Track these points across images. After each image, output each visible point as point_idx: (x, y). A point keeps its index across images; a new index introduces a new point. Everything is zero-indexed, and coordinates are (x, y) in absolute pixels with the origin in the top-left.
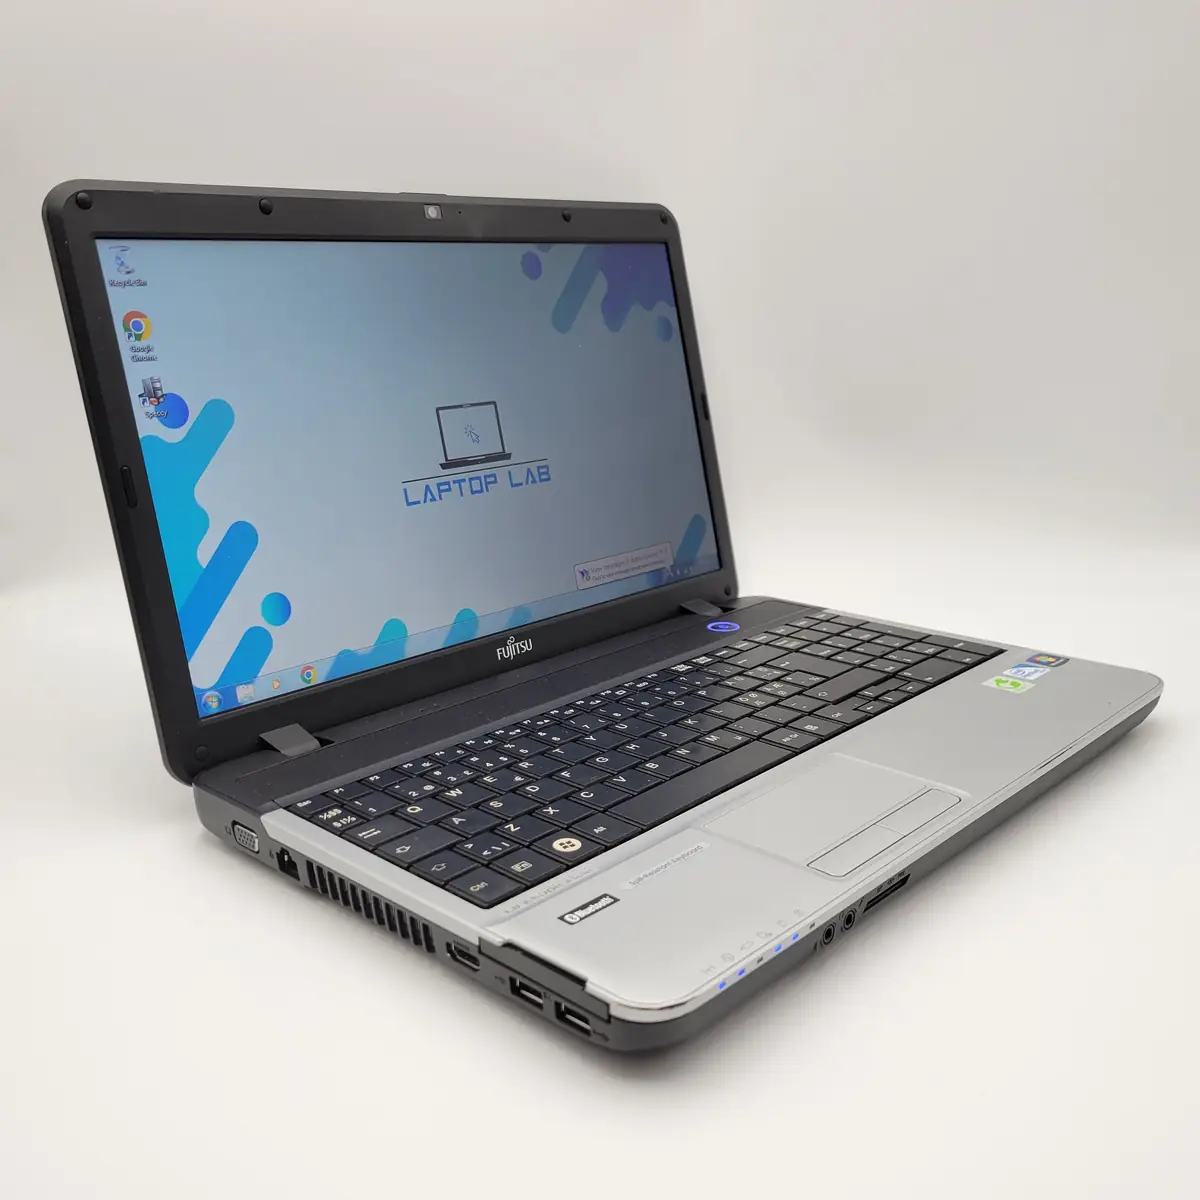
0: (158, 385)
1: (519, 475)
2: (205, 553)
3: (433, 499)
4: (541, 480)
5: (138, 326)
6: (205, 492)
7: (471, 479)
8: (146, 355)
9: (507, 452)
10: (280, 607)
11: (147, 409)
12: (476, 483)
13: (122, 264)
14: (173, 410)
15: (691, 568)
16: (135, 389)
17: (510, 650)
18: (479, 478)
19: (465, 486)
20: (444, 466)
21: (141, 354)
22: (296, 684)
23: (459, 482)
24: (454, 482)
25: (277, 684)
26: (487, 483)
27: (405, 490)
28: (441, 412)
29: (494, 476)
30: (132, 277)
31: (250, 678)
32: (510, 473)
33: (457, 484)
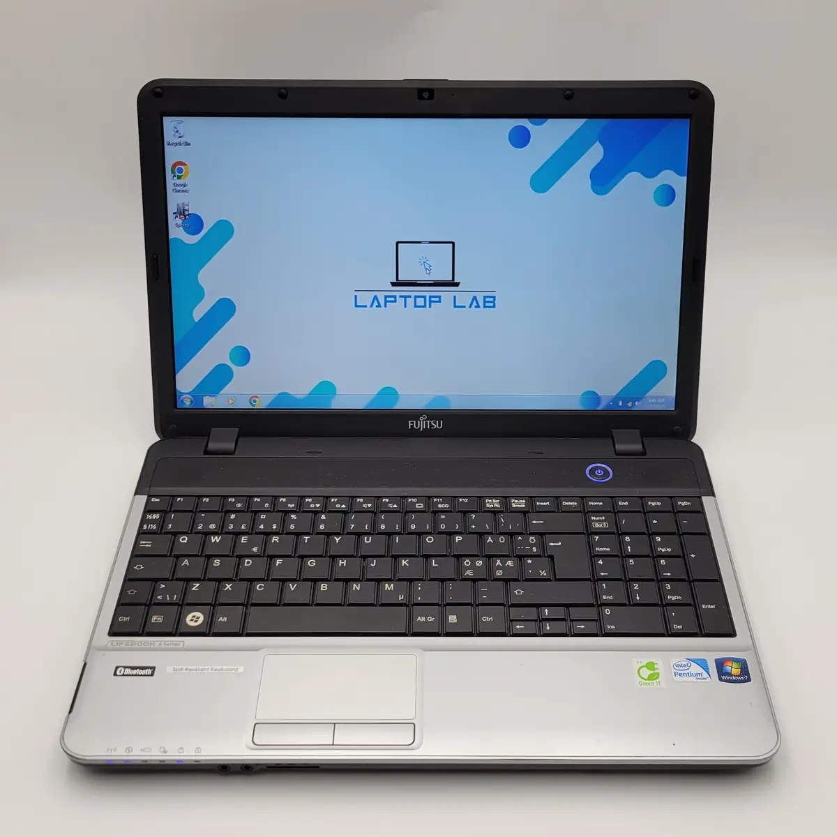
0: (187, 208)
1: (464, 299)
2: (199, 313)
3: (379, 306)
4: (485, 307)
5: (180, 171)
6: (205, 277)
7: (416, 297)
8: (183, 189)
9: (456, 281)
10: (243, 356)
11: (177, 222)
12: (420, 301)
13: (177, 132)
14: (194, 224)
15: (636, 403)
16: (172, 208)
17: (421, 424)
18: (425, 297)
19: (410, 301)
20: (393, 284)
21: (179, 188)
22: (245, 405)
23: (405, 297)
24: (400, 296)
25: (231, 402)
26: (431, 302)
27: (356, 297)
28: (399, 245)
29: (439, 297)
30: (182, 140)
31: (214, 393)
32: (455, 297)
33: (403, 299)
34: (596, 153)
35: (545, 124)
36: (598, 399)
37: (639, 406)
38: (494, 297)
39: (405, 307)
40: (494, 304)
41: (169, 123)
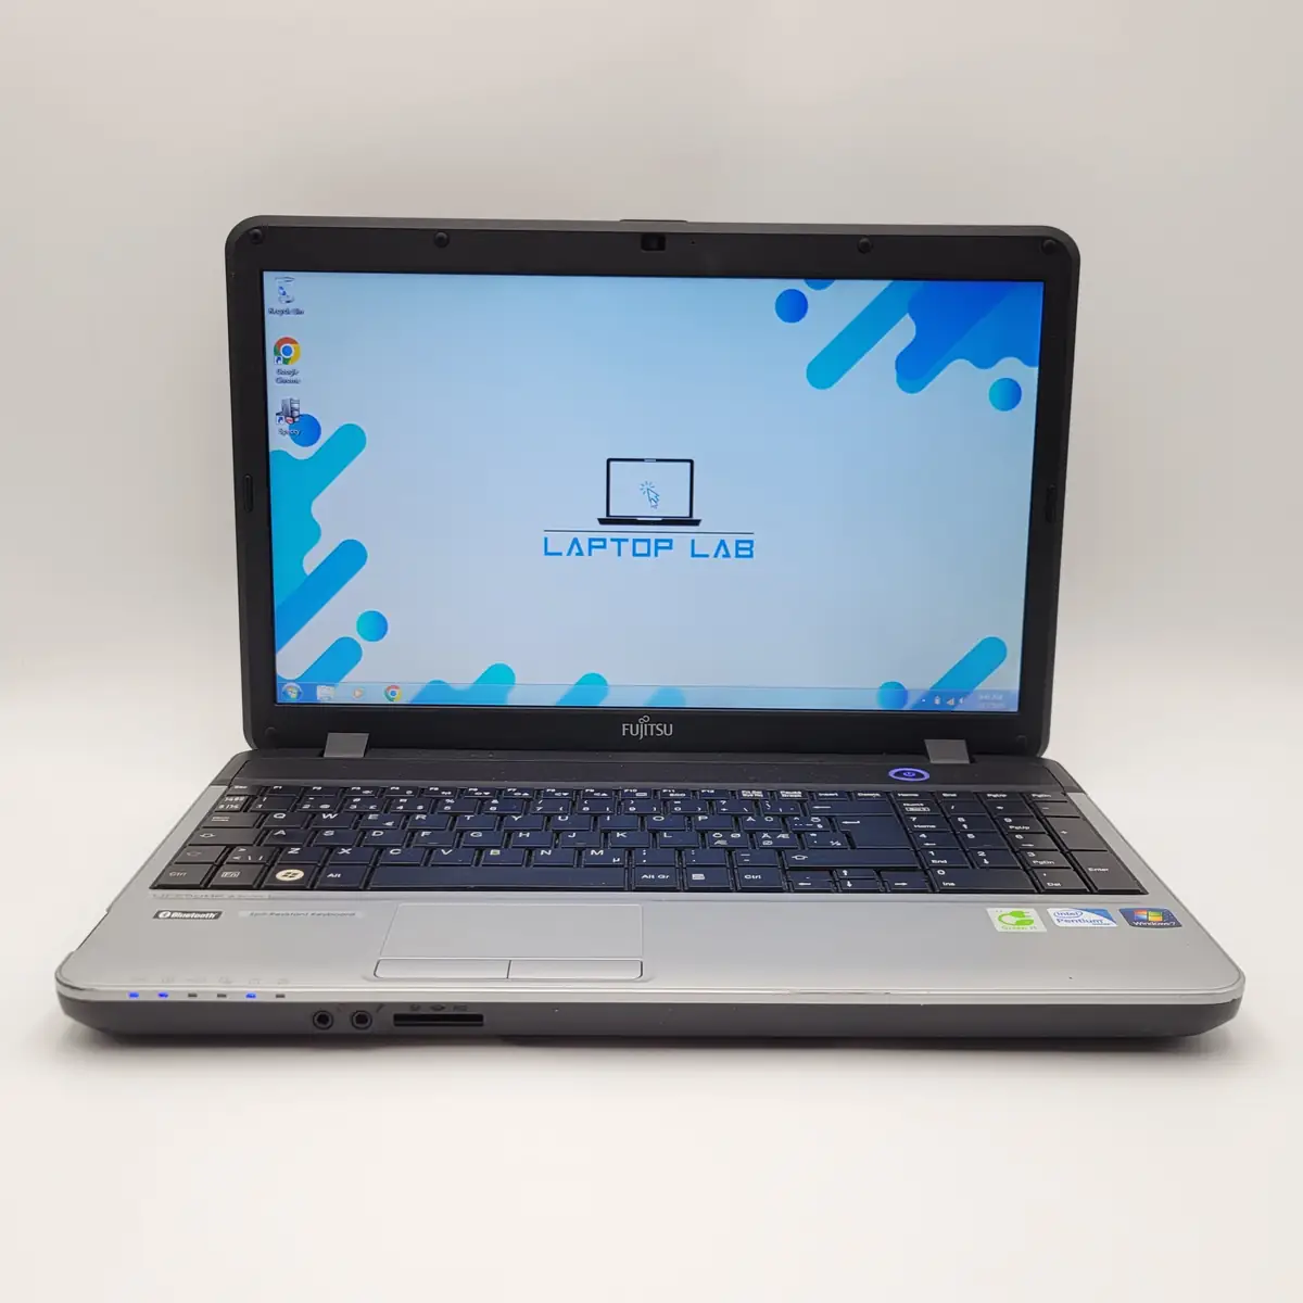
0: (296, 406)
1: (707, 544)
2: (312, 561)
3: (580, 553)
4: (738, 556)
5: (288, 351)
6: (322, 508)
7: (635, 541)
8: (290, 378)
9: (695, 517)
10: (376, 626)
11: (280, 427)
12: (641, 548)
13: (284, 294)
14: (307, 429)
15: (961, 701)
16: (274, 406)
17: (641, 730)
18: (648, 541)
19: (627, 547)
20: (602, 521)
21: (287, 377)
22: (377, 698)
23: (619, 541)
24: (612, 540)
25: (357, 693)
26: (657, 548)
27: (546, 539)
28: (612, 463)
29: (670, 541)
30: (291, 306)
31: (332, 681)
32: (693, 541)
33: (616, 543)
34: (904, 332)
35: (829, 288)
36: (903, 694)
37: (965, 705)
38: (751, 542)
39: (619, 554)
40: (752, 552)
41: (272, 281)
